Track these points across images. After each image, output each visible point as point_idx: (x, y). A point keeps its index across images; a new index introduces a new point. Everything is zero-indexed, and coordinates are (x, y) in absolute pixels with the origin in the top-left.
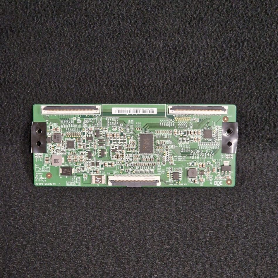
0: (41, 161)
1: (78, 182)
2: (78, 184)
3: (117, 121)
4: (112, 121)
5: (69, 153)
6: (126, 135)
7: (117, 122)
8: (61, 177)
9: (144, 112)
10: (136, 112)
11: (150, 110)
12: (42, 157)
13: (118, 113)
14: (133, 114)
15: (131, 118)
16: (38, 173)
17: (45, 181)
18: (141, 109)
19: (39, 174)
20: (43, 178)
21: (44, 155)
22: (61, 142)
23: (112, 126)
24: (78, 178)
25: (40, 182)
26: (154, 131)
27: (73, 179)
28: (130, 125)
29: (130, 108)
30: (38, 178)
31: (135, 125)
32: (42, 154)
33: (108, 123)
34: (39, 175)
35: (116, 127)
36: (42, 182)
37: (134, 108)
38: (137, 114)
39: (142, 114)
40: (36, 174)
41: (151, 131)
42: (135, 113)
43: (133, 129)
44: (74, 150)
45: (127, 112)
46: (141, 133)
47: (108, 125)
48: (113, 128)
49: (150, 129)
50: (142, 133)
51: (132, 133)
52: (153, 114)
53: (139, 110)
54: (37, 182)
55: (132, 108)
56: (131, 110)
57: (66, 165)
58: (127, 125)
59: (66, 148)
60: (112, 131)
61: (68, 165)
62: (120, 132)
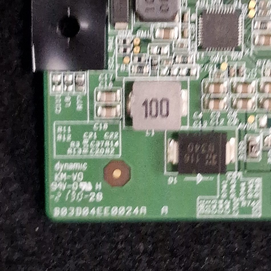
0: (79, 107)
1: (253, 200)
2: (249, 209)
5: (211, 69)
8: (170, 181)
12: (85, 89)
16: (63, 161)
17: (100, 197)
19: (72, 166)
20: (87, 186)
21: (94, 83)
22: (178, 18)
24: (251, 181)
25: (76, 204)
27: (229, 188)
30: (63, 187)
32: (85, 76)
34: (69, 173)
36: (85, 203)
40: (58, 166)
44: (234, 55)
54: (62, 203)
57: (197, 127)
59: (200, 48)
61: (205, 127)
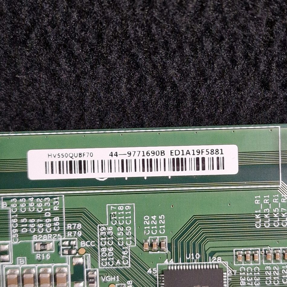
3: (54, 214)
4: (28, 215)
6: (97, 274)
7: (56, 219)
9: (178, 164)
10: (139, 164)
11: (204, 155)
13: (56, 176)
14: (126, 175)
15: (118, 198)
18: (163, 153)
23: (29, 235)
26: (226, 253)
28: (115, 230)
29: (114, 150)
31: (140, 226)
33: (13, 222)
35: (51, 241)
37: (131, 149)
38: (146, 174)
39: (170, 173)
41: (212, 254)
42: (139, 174)
43: (130, 246)
45: (98, 166)
46: (169, 263)
47: (13, 232)
48: (38, 247)
49: (209, 245)
50: (172, 262)
51: (127, 264)
52: (221, 172)
53: (154, 158)
55: (120, 150)
56: (120, 158)
58: (101, 230)
60: (31, 260)
62: (68, 264)
